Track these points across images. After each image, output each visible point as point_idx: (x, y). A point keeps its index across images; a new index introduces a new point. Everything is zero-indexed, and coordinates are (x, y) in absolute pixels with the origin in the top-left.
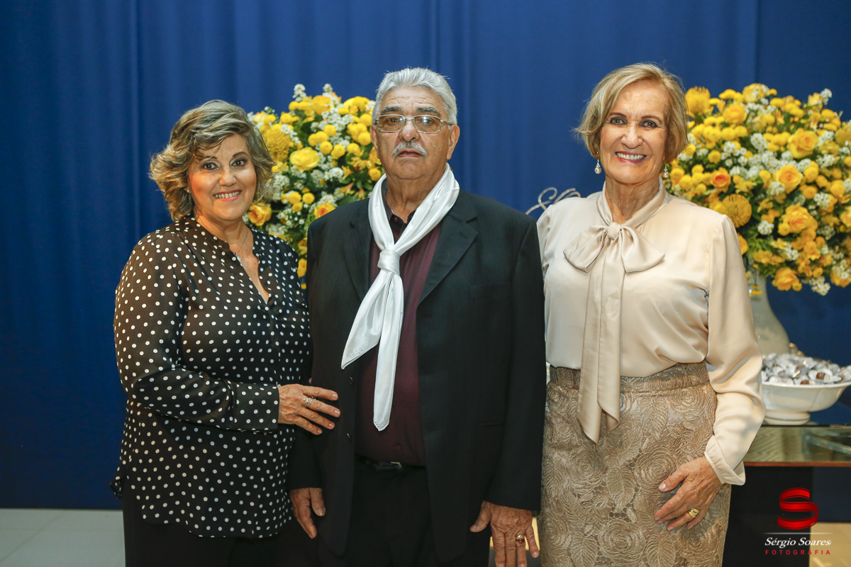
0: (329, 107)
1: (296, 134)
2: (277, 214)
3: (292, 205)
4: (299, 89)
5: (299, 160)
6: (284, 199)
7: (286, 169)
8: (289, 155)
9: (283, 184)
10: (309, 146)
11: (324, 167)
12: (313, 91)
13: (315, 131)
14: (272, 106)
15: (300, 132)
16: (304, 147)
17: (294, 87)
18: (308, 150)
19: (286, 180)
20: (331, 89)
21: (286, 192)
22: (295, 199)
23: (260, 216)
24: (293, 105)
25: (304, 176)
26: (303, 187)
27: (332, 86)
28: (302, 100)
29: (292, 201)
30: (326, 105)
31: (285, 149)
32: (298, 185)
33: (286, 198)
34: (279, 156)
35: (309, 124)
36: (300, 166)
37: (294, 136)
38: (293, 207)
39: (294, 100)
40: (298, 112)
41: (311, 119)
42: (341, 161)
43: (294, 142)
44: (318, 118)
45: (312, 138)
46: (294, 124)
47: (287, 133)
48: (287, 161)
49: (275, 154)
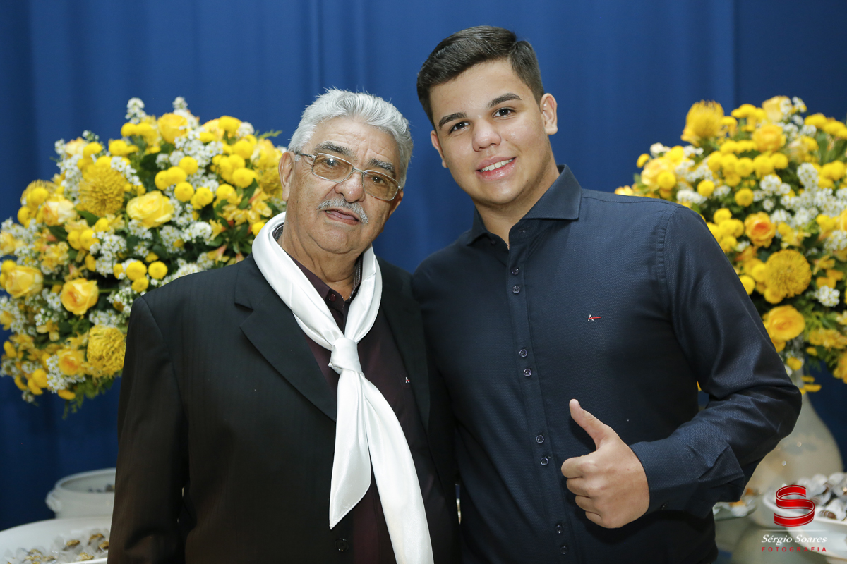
0: (185, 130)
1: (134, 171)
2: (108, 295)
3: (132, 282)
4: (135, 105)
5: (141, 212)
6: (118, 271)
7: (120, 225)
8: (125, 204)
9: (117, 248)
10: (157, 189)
11: (181, 221)
12: (157, 108)
13: (163, 167)
14: (94, 130)
15: (139, 168)
16: (147, 191)
17: (127, 103)
18: (155, 196)
19: (121, 243)
20: (185, 105)
21: (121, 261)
22: (136, 271)
23: (79, 300)
24: (127, 129)
25: (149, 235)
26: (147, 252)
27: (187, 100)
28: (139, 121)
29: (132, 276)
30: (181, 128)
31: (118, 195)
32: (141, 250)
33: (122, 271)
34: (108, 206)
35: (154, 156)
36: (142, 221)
37: (132, 174)
38: (134, 284)
39: (128, 121)
40: (132, 139)
41: (155, 149)
42: (207, 213)
43: (131, 183)
44: (168, 148)
45: (161, 178)
46: (129, 156)
47: (120, 170)
48: (123, 211)
49: (103, 202)
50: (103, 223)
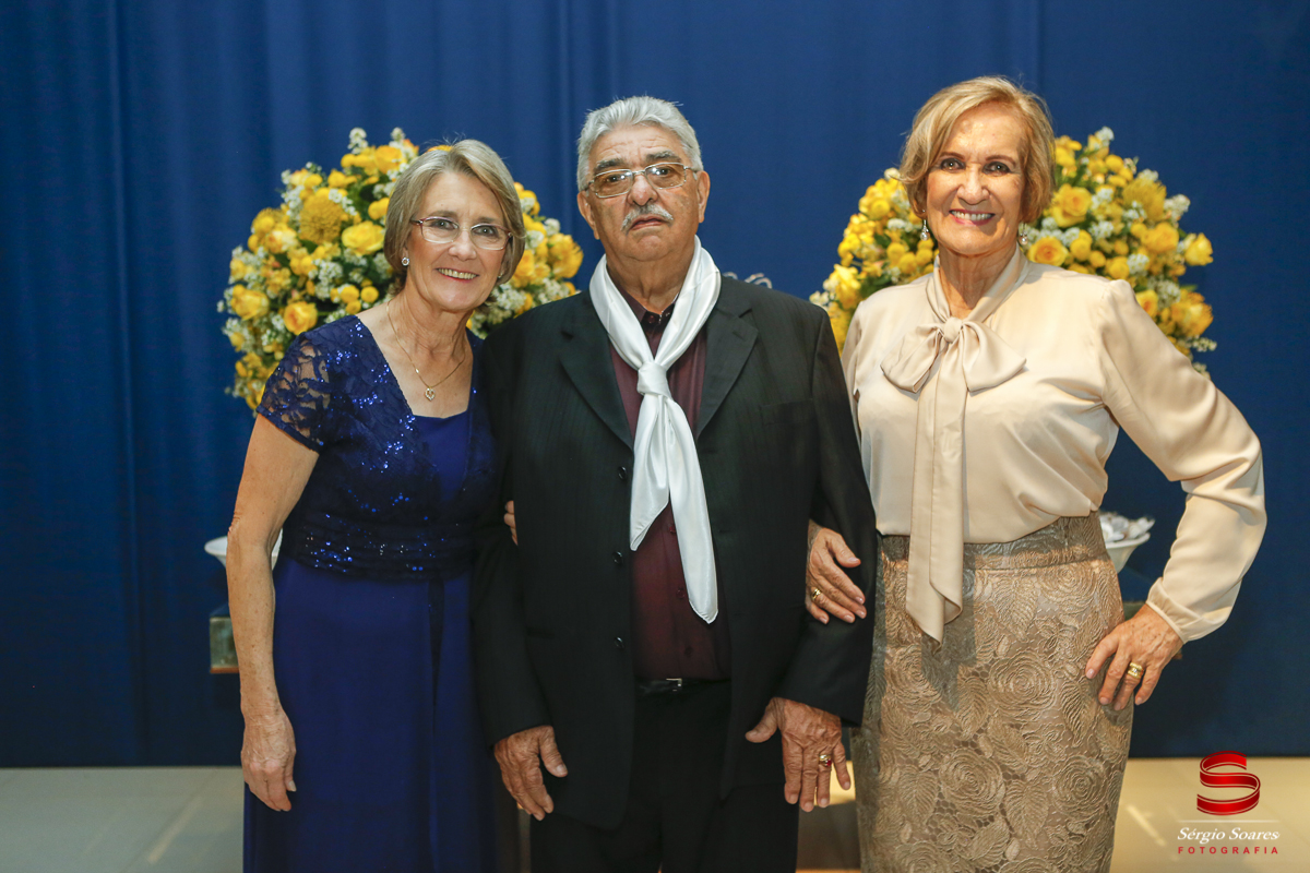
0: (398, 163)
1: (350, 202)
2: (325, 316)
3: (345, 305)
4: (358, 135)
5: (354, 241)
6: (334, 295)
7: (338, 253)
8: (342, 230)
9: (333, 274)
10: (370, 219)
12: (378, 139)
13: (380, 197)
14: (316, 161)
15: (357, 198)
16: (363, 221)
17: (349, 133)
18: (367, 226)
19: (337, 270)
20: (403, 135)
21: (337, 286)
22: (351, 295)
23: (300, 321)
24: (347, 160)
25: (364, 262)
26: (361, 278)
27: (405, 131)
28: (361, 152)
29: (346, 299)
30: (394, 161)
31: (335, 224)
33: (337, 295)
34: (326, 235)
35: (371, 187)
36: (357, 249)
37: (348, 205)
38: (348, 307)
39: (349, 152)
40: (356, 170)
41: (374, 179)
43: (348, 213)
44: (383, 178)
45: (374, 208)
46: (349, 188)
47: (337, 201)
48: (338, 241)
49: (321, 231)
50: (320, 250)
